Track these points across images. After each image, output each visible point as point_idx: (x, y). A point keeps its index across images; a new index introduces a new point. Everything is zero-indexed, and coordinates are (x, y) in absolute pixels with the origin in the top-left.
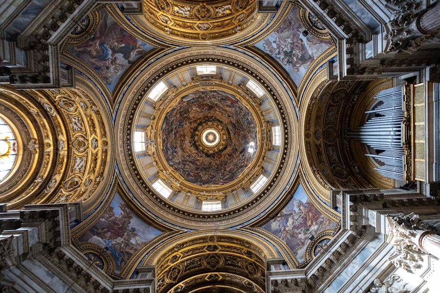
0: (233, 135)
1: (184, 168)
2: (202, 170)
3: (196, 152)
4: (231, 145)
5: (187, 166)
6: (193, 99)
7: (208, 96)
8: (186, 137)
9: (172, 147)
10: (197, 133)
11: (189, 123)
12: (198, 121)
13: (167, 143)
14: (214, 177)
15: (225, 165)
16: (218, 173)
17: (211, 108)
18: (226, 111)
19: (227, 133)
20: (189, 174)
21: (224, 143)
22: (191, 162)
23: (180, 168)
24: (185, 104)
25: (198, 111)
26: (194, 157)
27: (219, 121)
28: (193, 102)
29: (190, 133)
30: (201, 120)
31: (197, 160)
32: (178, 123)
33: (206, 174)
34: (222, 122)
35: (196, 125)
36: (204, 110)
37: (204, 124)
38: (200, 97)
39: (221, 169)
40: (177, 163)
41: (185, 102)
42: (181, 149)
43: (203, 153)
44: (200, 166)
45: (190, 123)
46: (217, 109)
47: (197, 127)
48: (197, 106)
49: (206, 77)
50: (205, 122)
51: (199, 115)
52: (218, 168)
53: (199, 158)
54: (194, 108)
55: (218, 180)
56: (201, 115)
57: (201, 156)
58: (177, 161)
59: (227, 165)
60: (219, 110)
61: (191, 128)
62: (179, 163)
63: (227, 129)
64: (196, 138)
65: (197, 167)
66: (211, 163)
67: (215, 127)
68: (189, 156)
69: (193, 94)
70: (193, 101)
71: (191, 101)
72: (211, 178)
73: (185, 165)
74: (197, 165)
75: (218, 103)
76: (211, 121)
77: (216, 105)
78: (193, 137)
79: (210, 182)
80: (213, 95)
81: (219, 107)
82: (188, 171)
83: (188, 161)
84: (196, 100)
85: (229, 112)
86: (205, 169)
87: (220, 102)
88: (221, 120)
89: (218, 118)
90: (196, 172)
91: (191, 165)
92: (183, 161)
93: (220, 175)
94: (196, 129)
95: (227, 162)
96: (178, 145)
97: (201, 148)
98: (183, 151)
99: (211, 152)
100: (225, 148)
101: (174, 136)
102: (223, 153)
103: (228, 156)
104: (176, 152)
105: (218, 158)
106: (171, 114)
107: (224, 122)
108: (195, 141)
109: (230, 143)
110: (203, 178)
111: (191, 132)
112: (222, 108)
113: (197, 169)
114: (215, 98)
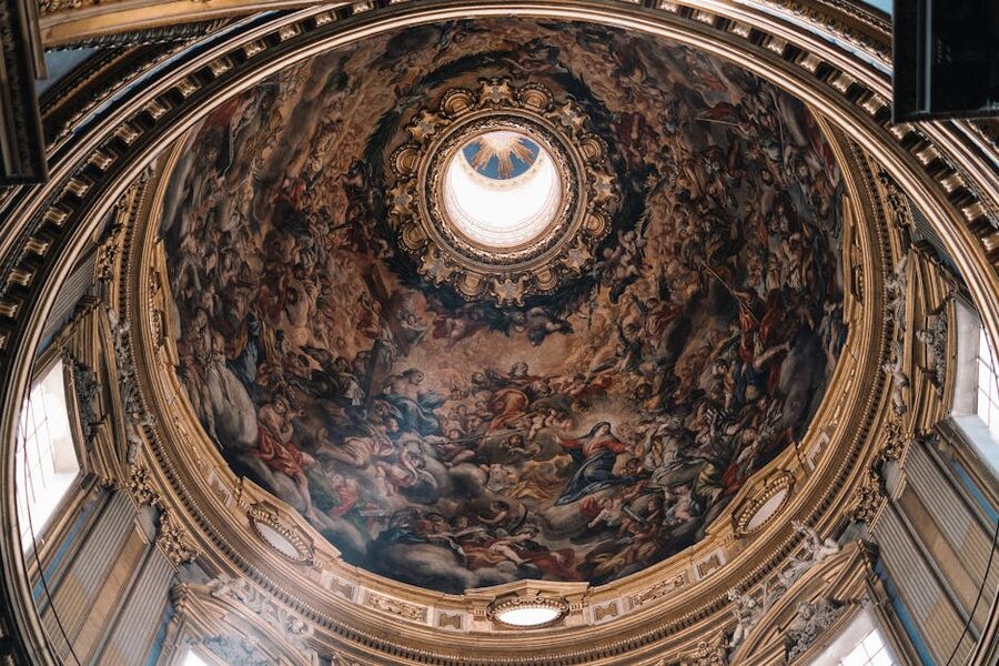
0: (474, 39)
1: (718, 406)
2: (739, 274)
3: (606, 291)
4: (553, 53)
5: (704, 381)
6: (236, 364)
7: (213, 262)
8: (505, 365)
9: (572, 482)
10: (470, 287)
11: (404, 351)
12: (390, 284)
13: (550, 528)
14: (783, 198)
15: (698, 102)
16: (761, 164)
17: (289, 219)
18: (304, 107)
19: (469, 79)
20: (765, 379)
21: (536, 97)
22: (676, 344)
23: (717, 440)
24: (275, 419)
25: (320, 304)
26: (645, 311)
27: (377, 142)
28: (262, 357)
29: (472, 341)
30: (382, 269)
31: (664, 293)
32: (412, 436)
33: (766, 255)
34: (389, 123)
35: (415, 302)
36: (310, 263)
37: (409, 240)
38: (220, 323)
39: (733, 137)
40: (683, 459)
41: (263, 423)
42: (585, 406)
43: (611, 240)
44: (702, 280)
45: (405, 341)
46: (295, 172)
47: (431, 290)
48: (283, 323)
49: (83, 401)
50: (394, 239)
51: (344, 290)
52: (721, 157)
53: (651, 276)
54: (302, 335)
55: (808, 181)
56: (345, 273)
57: (638, 260)
58: (670, 449)
59: (703, 91)
60: (303, 158)
61: (441, 330)
62: (686, 438)
63: (435, 78)
64: (508, 292)
65: (710, 300)
66: (684, 197)
67: (422, 164)
68: (636, 351)
69: (205, 380)
70: (251, 361)
71: (251, 374)
72: (794, 226)
73: (697, 395)
74: (696, 296)
75: (249, 179)
76: (383, 195)
77: (263, 185)
78: (497, 319)
79: (824, 245)
80: (200, 234)
81: (276, 161)
82: (741, 382)
83: (668, 364)
84: (241, 342)
85: (311, 84)
86: (731, 247)
87: (245, 168)
88: (370, 130)
89: (357, 151)
90: (744, 318)
91: (694, 345)
92: (668, 408)
93: (773, 154)
94: (447, 298)
95: (678, 87)
96: (561, 430)
97: (577, 260)
98: (601, 391)
99: (605, 185)
100: (577, 89)
101: (497, 468)
102: (613, 106)
103: (637, 77)
104: (608, 454)
105: (647, 142)
106: (351, 514)
107: (388, 105)
108: (530, 302)
109: (543, 54)
110: (794, 282)
111: (469, 331)
112: (285, 143)
113: (726, 308)
114: (217, 212)
